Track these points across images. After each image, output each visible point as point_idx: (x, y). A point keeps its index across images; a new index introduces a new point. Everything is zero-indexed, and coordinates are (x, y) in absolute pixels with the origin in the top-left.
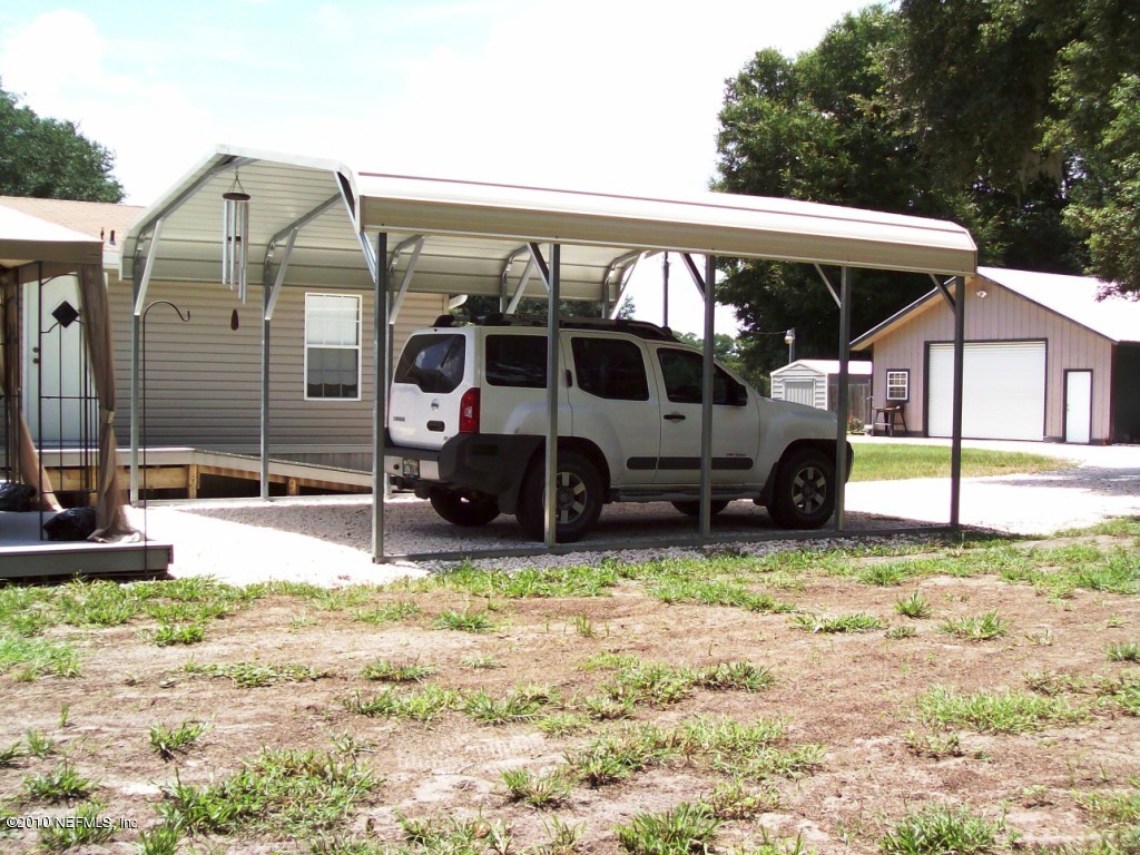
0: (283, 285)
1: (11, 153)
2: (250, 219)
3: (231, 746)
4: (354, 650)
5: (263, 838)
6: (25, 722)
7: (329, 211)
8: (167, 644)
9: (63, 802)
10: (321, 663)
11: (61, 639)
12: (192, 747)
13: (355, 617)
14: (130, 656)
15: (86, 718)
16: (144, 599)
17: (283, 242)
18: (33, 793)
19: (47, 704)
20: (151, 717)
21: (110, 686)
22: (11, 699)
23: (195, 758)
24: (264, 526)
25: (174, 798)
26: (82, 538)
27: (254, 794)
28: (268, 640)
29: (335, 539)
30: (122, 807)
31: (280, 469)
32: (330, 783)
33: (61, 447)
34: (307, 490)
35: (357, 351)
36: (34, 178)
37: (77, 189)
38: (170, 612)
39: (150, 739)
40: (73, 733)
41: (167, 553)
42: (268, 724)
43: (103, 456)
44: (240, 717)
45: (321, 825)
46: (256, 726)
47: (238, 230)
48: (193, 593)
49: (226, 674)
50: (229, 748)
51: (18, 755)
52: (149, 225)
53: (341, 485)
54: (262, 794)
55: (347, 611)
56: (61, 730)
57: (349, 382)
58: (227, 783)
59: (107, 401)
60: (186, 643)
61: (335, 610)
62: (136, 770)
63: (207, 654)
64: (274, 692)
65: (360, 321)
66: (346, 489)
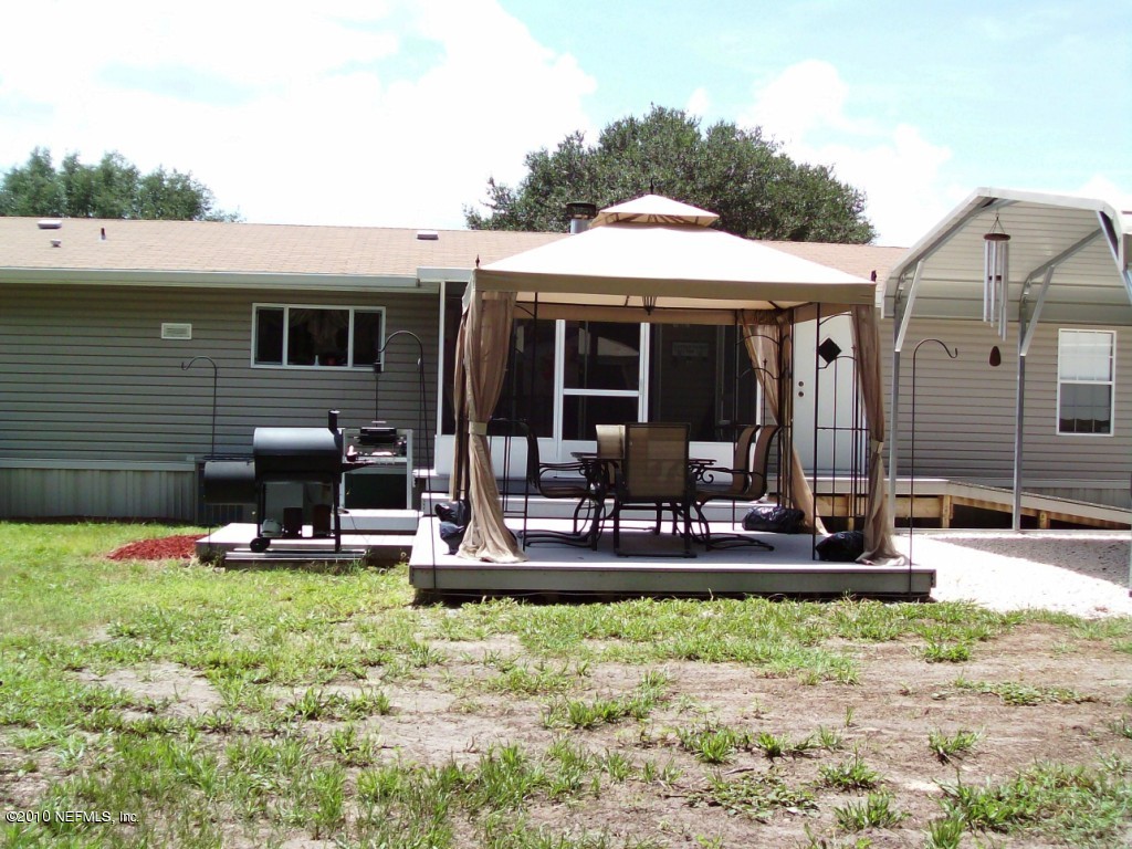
0: (1039, 322)
1: (770, 199)
2: (1011, 257)
3: (1003, 756)
4: (1117, 678)
5: (1037, 840)
6: (812, 720)
7: (1087, 249)
8: (935, 661)
9: (852, 791)
10: (1083, 687)
11: (837, 650)
12: (966, 753)
13: (1115, 647)
14: (901, 669)
15: (867, 721)
16: (910, 618)
17: (1040, 279)
18: (827, 780)
19: (830, 706)
20: (926, 724)
21: (886, 694)
22: (799, 699)
23: (971, 764)
24: (1018, 557)
25: (953, 796)
26: (852, 560)
27: (1028, 800)
28: (1031, 664)
29: (1089, 572)
30: (905, 800)
31: (1032, 503)
32: (1099, 797)
33: (834, 475)
34: (1056, 524)
35: (1110, 386)
36: (791, 222)
37: (831, 231)
38: (935, 631)
39: (928, 743)
40: (856, 733)
41: (931, 576)
42: (1036, 739)
43: (873, 484)
44: (1008, 731)
45: (1093, 834)
46: (1024, 740)
47: (998, 268)
48: (957, 615)
49: (994, 691)
50: (1001, 758)
51: (811, 747)
52: (910, 266)
53: (1092, 520)
54: (1036, 800)
55: (1106, 642)
56: (846, 729)
57: (1102, 418)
58: (1002, 787)
59: (876, 433)
60: (952, 660)
61: (1094, 639)
62: (916, 769)
63: (975, 670)
64: (1040, 711)
65: (1114, 357)
66: (1097, 524)
